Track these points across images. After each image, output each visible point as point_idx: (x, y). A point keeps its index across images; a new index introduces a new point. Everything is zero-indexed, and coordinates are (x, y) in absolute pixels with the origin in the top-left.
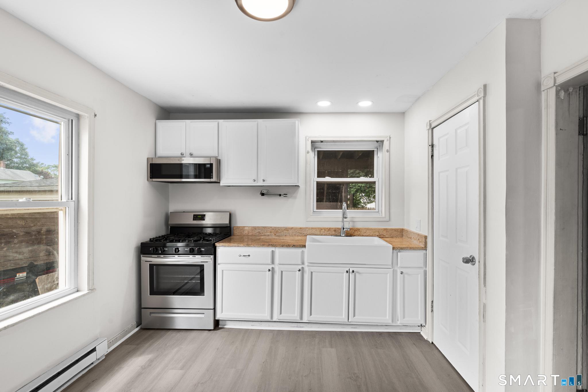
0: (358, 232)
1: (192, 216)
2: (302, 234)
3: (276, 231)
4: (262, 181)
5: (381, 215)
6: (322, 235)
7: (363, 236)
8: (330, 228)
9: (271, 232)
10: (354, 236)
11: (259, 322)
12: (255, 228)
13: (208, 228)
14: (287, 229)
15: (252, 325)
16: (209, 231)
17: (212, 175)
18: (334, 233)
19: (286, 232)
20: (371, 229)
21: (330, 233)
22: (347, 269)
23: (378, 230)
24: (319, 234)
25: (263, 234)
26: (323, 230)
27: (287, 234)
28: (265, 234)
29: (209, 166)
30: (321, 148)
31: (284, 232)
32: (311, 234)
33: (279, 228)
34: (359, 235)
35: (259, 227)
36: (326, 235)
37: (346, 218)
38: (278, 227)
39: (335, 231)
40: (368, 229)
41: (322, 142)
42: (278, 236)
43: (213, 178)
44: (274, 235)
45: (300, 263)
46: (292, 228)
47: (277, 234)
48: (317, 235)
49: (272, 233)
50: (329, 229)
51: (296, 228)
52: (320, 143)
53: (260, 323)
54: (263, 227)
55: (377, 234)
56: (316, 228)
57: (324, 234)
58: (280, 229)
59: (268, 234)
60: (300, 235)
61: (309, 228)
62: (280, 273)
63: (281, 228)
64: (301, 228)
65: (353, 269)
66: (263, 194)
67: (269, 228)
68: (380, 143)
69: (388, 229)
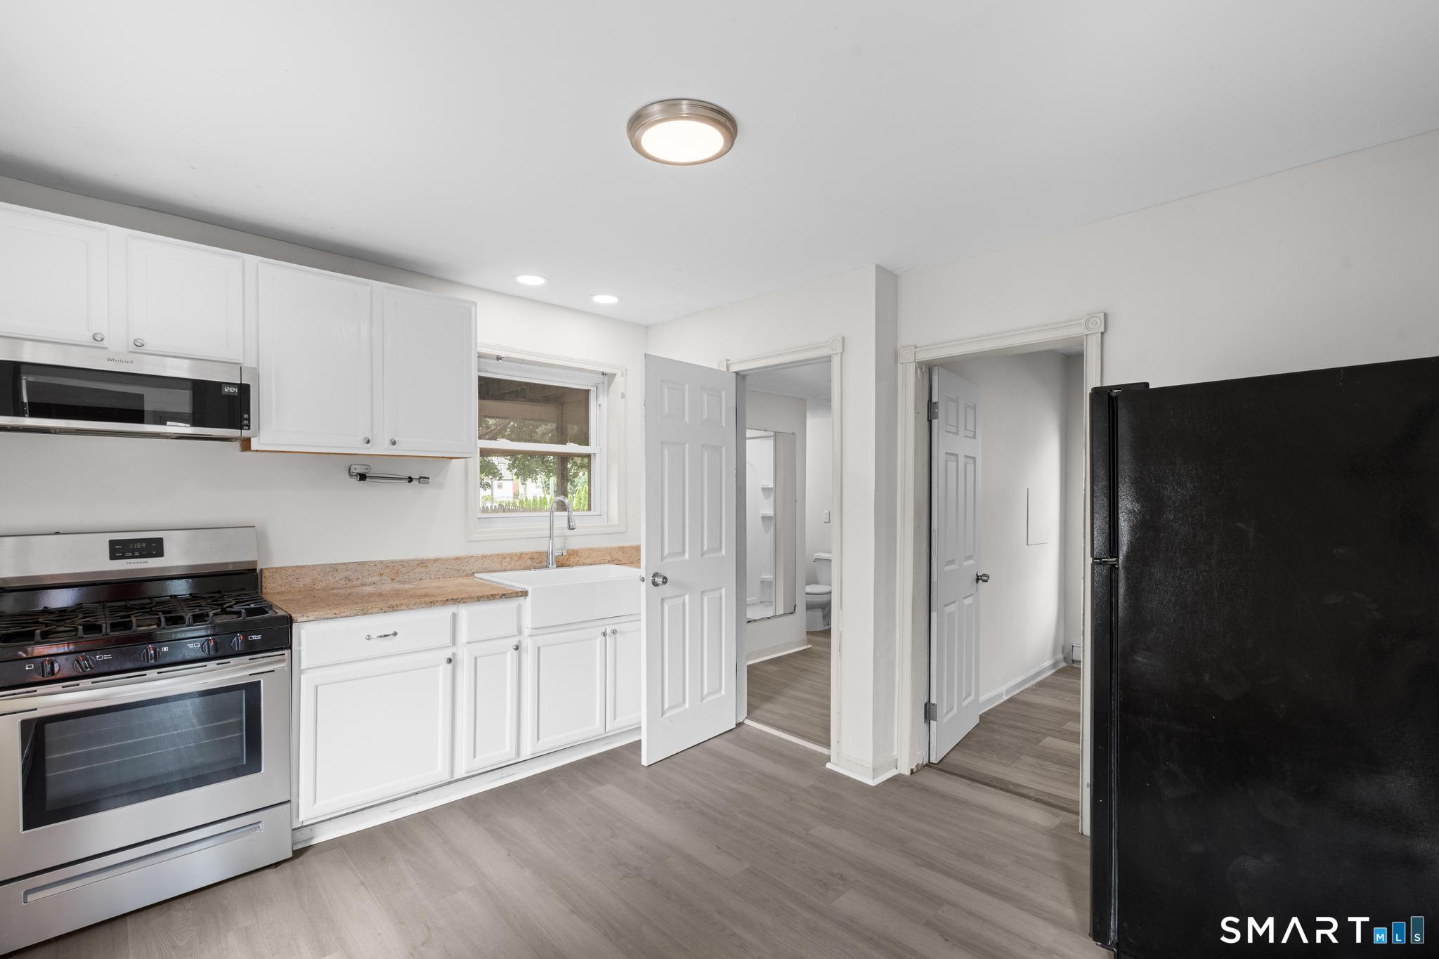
0: (574, 558)
1: (101, 544)
2: (461, 572)
3: (395, 569)
4: (387, 443)
5: (606, 520)
6: (505, 570)
7: (584, 564)
8: (521, 554)
9: (381, 574)
10: (569, 566)
11: (410, 798)
12: (335, 568)
13: (174, 581)
14: (423, 563)
15: (391, 811)
16: (180, 588)
17: (249, 419)
18: (529, 562)
19: (422, 570)
20: (598, 550)
21: (521, 565)
22: (603, 630)
23: (609, 551)
24: (498, 568)
25: (358, 583)
26: (508, 560)
27: (424, 575)
28: (365, 580)
29: (234, 390)
30: (486, 372)
31: (417, 571)
32: (481, 570)
33: (403, 564)
34: (578, 564)
35: (345, 564)
36: (514, 569)
37: (573, 529)
38: (401, 561)
39: (532, 559)
40: (592, 550)
41: (499, 358)
42: (400, 582)
43: (249, 429)
44: (389, 580)
45: (515, 632)
46: (436, 560)
47: (398, 579)
48: (498, 571)
49: (384, 578)
50: (521, 556)
51: (447, 560)
52: (493, 361)
53: (413, 798)
54: (359, 563)
55: (608, 558)
56: (492, 556)
57: (508, 567)
58: (406, 564)
59: (374, 579)
60: (456, 575)
61: (477, 558)
62: (473, 660)
63: (408, 561)
64: (458, 558)
65: (613, 627)
66: (363, 477)
67: (375, 564)
68: (608, 377)
69: (625, 547)
